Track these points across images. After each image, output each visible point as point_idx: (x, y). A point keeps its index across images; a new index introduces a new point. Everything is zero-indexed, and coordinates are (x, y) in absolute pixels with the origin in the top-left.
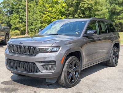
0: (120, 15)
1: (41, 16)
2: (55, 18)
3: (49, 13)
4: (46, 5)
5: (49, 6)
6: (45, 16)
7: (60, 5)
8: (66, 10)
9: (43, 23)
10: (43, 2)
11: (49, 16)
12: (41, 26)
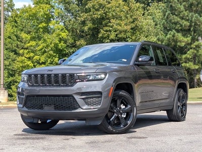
0: (185, 53)
1: (10, 60)
2: (44, 63)
3: (29, 52)
4: (24, 35)
5: (29, 37)
6: (20, 58)
7: (54, 35)
8: (68, 46)
9: (17, 75)
10: (15, 29)
11: (29, 58)
12: (11, 82)
